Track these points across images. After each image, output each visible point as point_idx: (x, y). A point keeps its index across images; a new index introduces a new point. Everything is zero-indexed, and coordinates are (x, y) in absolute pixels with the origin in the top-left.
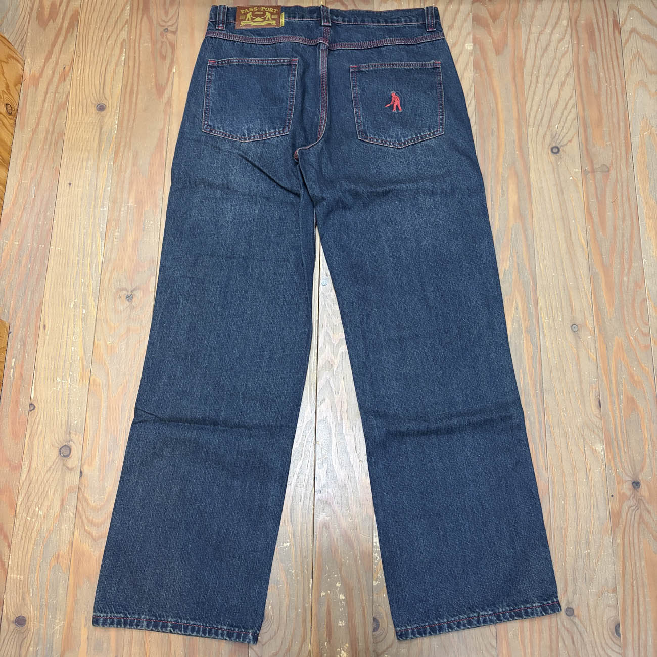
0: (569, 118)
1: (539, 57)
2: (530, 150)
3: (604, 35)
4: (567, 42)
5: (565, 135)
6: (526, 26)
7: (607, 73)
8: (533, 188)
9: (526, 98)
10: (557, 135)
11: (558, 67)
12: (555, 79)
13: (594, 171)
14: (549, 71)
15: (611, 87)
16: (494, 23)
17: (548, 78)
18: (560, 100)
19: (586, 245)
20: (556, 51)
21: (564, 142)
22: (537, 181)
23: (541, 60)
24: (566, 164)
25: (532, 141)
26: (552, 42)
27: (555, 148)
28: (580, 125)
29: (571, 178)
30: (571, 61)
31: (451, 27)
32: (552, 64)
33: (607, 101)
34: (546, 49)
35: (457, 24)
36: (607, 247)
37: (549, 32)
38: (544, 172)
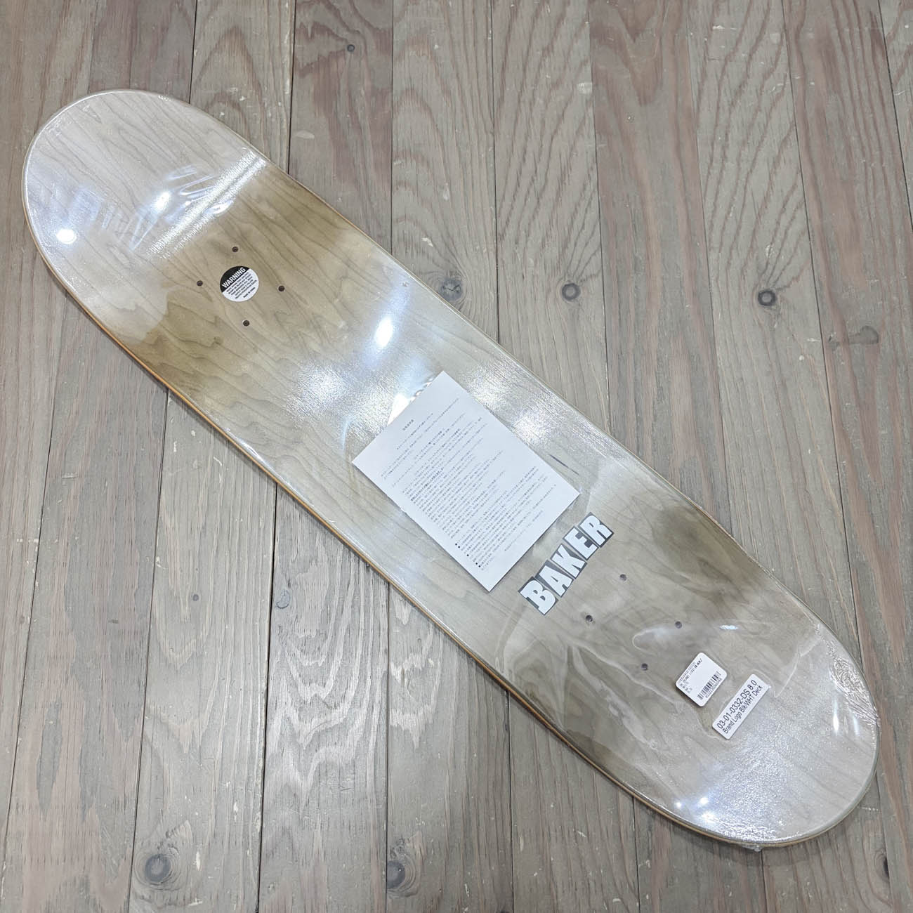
0: (791, 229)
1: (727, 108)
2: (715, 300)
3: (856, 62)
4: (782, 76)
5: (785, 267)
6: (699, 46)
7: (864, 137)
8: (723, 381)
9: (703, 192)
10: (769, 266)
11: (766, 127)
12: (760, 150)
13: (847, 341)
14: (748, 135)
15: (873, 165)
16: (634, 40)
17: (747, 149)
18: (771, 193)
19: (839, 501)
20: (759, 95)
21: (784, 280)
22: (730, 366)
23: (730, 113)
24: (790, 328)
25: (719, 282)
26: (751, 76)
27: (765, 294)
28: (814, 245)
29: (801, 358)
30: (791, 115)
31: (548, 50)
32: (753, 119)
33: (867, 194)
34: (739, 91)
35: (560, 45)
36: (883, 507)
37: (745, 58)
38: (745, 345)
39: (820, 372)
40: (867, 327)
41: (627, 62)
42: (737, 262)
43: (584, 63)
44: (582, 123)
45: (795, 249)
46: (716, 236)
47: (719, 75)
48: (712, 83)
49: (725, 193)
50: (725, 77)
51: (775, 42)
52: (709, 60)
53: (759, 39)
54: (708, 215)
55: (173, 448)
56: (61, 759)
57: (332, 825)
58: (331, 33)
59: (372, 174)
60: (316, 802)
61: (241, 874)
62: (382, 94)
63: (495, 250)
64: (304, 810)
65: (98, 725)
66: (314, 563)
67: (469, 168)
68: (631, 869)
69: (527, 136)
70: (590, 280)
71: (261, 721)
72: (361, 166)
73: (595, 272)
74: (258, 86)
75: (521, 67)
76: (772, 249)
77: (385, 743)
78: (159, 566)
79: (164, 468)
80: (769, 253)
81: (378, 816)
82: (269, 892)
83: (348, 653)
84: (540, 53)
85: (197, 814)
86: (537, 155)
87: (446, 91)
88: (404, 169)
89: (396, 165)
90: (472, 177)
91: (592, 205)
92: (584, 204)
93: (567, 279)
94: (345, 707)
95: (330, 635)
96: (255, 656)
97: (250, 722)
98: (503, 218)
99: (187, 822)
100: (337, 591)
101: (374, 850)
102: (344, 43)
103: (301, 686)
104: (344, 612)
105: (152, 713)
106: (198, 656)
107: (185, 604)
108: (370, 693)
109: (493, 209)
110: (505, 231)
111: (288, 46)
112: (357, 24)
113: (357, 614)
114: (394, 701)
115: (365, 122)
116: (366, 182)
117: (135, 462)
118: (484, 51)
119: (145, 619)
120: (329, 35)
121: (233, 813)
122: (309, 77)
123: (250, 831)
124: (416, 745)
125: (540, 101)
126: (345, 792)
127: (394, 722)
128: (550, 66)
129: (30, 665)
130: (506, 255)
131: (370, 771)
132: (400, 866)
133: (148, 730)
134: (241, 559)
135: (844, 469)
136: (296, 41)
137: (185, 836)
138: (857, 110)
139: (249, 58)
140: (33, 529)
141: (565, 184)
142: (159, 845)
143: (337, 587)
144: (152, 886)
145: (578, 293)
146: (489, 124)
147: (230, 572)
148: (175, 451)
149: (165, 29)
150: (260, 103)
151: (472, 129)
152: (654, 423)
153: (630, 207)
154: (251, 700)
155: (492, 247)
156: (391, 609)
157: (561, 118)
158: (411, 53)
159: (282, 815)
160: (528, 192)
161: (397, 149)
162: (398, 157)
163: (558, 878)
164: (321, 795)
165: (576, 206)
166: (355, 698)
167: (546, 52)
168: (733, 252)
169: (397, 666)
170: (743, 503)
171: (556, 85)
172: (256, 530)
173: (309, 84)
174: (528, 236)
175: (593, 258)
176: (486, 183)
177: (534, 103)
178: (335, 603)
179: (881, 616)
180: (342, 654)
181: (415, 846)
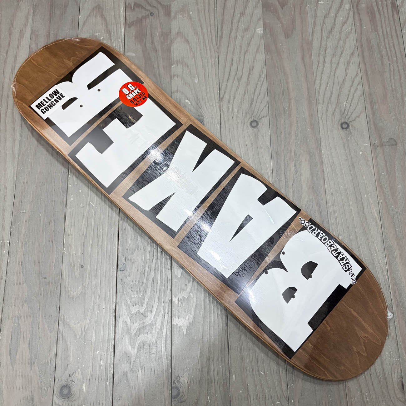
0: (355, 94)
1: (325, 38)
2: (321, 127)
3: (385, 18)
4: (351, 24)
5: (353, 111)
6: (312, 11)
7: (389, 52)
8: (325, 164)
9: (315, 77)
10: (346, 111)
11: (343, 48)
12: (341, 58)
13: (382, 145)
14: (335, 51)
15: (393, 64)
16: (283, 9)
17: (335, 58)
18: (346, 78)
19: (379, 218)
20: (340, 33)
21: (353, 117)
22: (328, 157)
23: (327, 42)
24: (356, 139)
25: (323, 119)
26: (336, 24)
27: (344, 124)
28: (366, 101)
29: (361, 153)
30: (355, 42)
31: (242, 14)
32: (338, 44)
33: (390, 77)
34: (331, 31)
35: (248, 11)
36: (399, 221)
37: (333, 16)
38: (335, 147)
39: (370, 159)
40: (391, 139)
41: (279, 19)
42: (331, 110)
43: (259, 19)
44: (259, 47)
45: (358, 103)
46: (321, 98)
47: (322, 24)
48: (318, 28)
49: (325, 77)
50: (324, 25)
51: (347, 9)
52: (317, 17)
53: (340, 7)
54: (317, 88)
55: (71, 198)
56: (21, 342)
57: (146, 371)
58: (143, 7)
59: (162, 71)
60: (139, 360)
61: (104, 394)
62: (166, 35)
63: (219, 105)
64: (133, 364)
65: (37, 325)
66: (137, 250)
67: (207, 68)
68: (285, 389)
69: (234, 53)
70: (263, 119)
71: (113, 323)
72: (157, 68)
73: (266, 115)
74: (109, 32)
75: (230, 22)
76: (347, 104)
77: (170, 332)
78: (65, 252)
79: (67, 207)
80: (346, 105)
81: (168, 366)
82: (117, 401)
83: (153, 291)
84: (239, 15)
85: (84, 366)
86: (238, 61)
87: (196, 33)
88: (176, 69)
89: (173, 67)
90: (208, 72)
91: (264, 84)
92: (260, 84)
93: (253, 118)
94: (152, 316)
95: (144, 283)
96: (110, 294)
97: (108, 323)
98: (222, 91)
99: (79, 370)
100: (148, 263)
101: (166, 381)
102: (149, 12)
103: (132, 307)
104: (151, 272)
105: (62, 320)
106: (83, 293)
107: (77, 269)
108: (163, 309)
109: (218, 87)
110: (223, 96)
111: (123, 13)
112: (155, 3)
113: (157, 273)
114: (175, 313)
115: (159, 48)
116: (159, 75)
117: (53, 205)
118: (213, 14)
119: (59, 277)
120: (141, 8)
121: (100, 365)
122: (133, 28)
123: (108, 374)
124: (185, 333)
125: (239, 37)
126: (152, 355)
127: (174, 323)
128: (244, 21)
129: (6, 299)
130: (224, 107)
131: (164, 345)
132: (178, 389)
133: (60, 328)
134: (103, 248)
135: (381, 203)
136: (127, 11)
137: (78, 376)
138: (386, 39)
139: (105, 19)
140: (7, 236)
141: (251, 75)
142: (66, 381)
143: (148, 261)
144: (63, 399)
145: (257, 124)
146: (216, 47)
147: (98, 255)
148: (72, 199)
149: (66, 6)
150: (110, 39)
151: (208, 50)
152: (293, 184)
153: (281, 84)
154: (108, 313)
155: (218, 104)
156: (172, 271)
157: (249, 44)
158: (179, 16)
159: (123, 367)
160: (234, 78)
161: (174, 60)
162: (174, 63)
163: (251, 393)
164: (141, 357)
165: (256, 85)
166: (156, 312)
167: (242, 15)
168: (329, 105)
169: (175, 297)
170: (335, 220)
171: (246, 30)
172: (109, 235)
173: (133, 31)
174: (234, 99)
175: (265, 108)
176: (215, 74)
177: (236, 38)
178: (147, 268)
179: (399, 270)
180: (150, 292)
181: (184, 379)
